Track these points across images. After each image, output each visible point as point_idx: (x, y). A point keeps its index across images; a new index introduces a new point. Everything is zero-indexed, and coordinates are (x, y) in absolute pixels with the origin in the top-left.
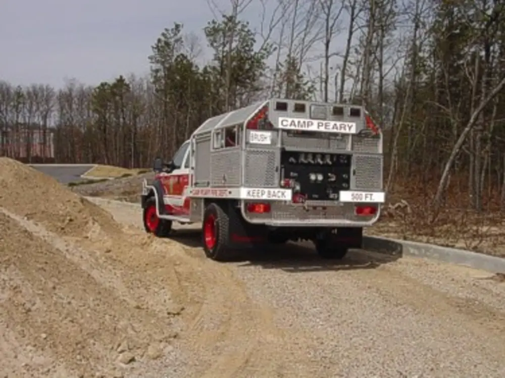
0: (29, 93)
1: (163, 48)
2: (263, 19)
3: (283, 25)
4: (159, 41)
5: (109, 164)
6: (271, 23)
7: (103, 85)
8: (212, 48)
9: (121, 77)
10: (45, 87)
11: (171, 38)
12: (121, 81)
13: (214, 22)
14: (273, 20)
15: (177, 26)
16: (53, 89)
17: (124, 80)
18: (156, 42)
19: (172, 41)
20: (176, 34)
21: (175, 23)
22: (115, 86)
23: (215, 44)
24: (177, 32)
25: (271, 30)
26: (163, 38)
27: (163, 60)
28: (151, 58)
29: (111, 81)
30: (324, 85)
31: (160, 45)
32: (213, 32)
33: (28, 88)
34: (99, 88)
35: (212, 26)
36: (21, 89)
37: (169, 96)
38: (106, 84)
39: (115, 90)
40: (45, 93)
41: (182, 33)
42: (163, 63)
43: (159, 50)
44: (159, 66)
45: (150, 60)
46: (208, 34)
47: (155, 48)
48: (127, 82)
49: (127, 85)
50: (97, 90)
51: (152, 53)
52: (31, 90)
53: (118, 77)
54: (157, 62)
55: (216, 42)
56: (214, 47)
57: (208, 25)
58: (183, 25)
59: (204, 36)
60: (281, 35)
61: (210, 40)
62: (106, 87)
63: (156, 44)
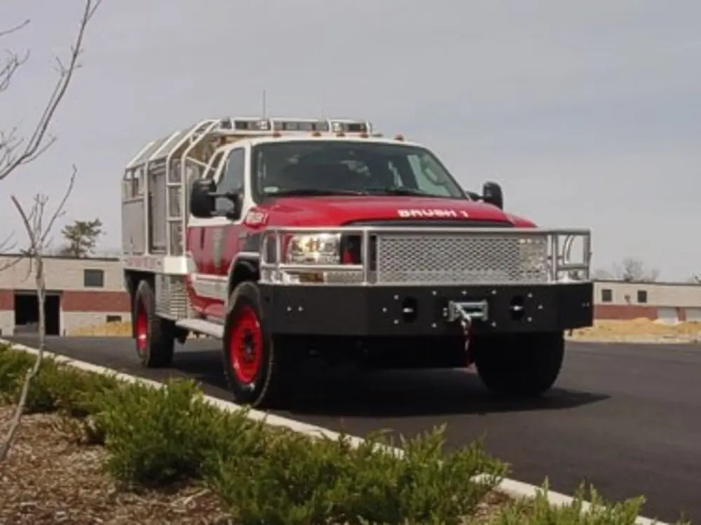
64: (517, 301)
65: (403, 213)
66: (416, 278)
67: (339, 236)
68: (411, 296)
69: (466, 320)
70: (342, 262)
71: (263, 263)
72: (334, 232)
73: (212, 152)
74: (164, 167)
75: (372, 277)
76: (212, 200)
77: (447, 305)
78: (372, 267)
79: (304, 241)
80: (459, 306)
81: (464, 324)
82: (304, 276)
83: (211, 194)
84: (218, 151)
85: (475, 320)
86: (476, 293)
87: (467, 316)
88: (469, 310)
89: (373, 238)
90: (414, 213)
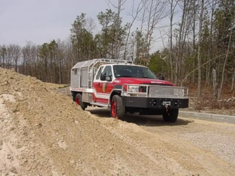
0: (8, 49)
1: (77, 25)
2: (133, 8)
3: (145, 11)
4: (75, 22)
5: (48, 82)
6: (138, 10)
7: (45, 44)
8: (101, 25)
9: (54, 40)
10: (16, 46)
11: (80, 20)
12: (54, 42)
13: (102, 12)
14: (138, 9)
15: (83, 14)
16: (20, 46)
17: (55, 42)
18: (74, 22)
19: (81, 21)
20: (82, 18)
21: (82, 13)
22: (51, 45)
23: (103, 23)
24: (83, 17)
25: (137, 13)
26: (77, 20)
27: (77, 31)
28: (71, 30)
29: (49, 42)
30: (170, 39)
31: (75, 24)
32: (101, 17)
33: (8, 46)
34: (43, 46)
35: (101, 14)
36: (5, 46)
37: (80, 48)
38: (46, 44)
39: (51, 47)
40: (16, 48)
41: (86, 17)
42: (77, 32)
43: (75, 26)
44: (75, 34)
45: (71, 31)
46: (99, 18)
47: (73, 25)
48: (56, 42)
49: (57, 44)
50: (42, 47)
51: (72, 27)
52: (9, 47)
53: (52, 41)
54: (74, 32)
55: (103, 22)
56: (102, 25)
57: (99, 14)
58: (86, 14)
59: (97, 19)
60: (143, 16)
61: (100, 21)
62: (46, 45)
63: (74, 23)
64: (176, 102)
65: (152, 82)
66: (156, 96)
67: (139, 87)
68: (156, 100)
69: (167, 106)
70: (139, 92)
71: (122, 91)
72: (138, 86)
73: (99, 66)
74: (87, 69)
75: (148, 95)
76: (105, 77)
77: (162, 102)
78: (148, 93)
79: (131, 87)
80: (165, 102)
81: (166, 106)
82: (131, 95)
83: (105, 75)
84: (101, 66)
85: (169, 105)
86: (168, 100)
87: (167, 105)
88: (167, 103)
89: (149, 87)
90: (154, 82)
